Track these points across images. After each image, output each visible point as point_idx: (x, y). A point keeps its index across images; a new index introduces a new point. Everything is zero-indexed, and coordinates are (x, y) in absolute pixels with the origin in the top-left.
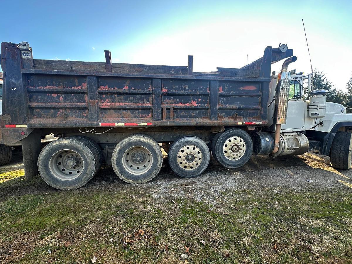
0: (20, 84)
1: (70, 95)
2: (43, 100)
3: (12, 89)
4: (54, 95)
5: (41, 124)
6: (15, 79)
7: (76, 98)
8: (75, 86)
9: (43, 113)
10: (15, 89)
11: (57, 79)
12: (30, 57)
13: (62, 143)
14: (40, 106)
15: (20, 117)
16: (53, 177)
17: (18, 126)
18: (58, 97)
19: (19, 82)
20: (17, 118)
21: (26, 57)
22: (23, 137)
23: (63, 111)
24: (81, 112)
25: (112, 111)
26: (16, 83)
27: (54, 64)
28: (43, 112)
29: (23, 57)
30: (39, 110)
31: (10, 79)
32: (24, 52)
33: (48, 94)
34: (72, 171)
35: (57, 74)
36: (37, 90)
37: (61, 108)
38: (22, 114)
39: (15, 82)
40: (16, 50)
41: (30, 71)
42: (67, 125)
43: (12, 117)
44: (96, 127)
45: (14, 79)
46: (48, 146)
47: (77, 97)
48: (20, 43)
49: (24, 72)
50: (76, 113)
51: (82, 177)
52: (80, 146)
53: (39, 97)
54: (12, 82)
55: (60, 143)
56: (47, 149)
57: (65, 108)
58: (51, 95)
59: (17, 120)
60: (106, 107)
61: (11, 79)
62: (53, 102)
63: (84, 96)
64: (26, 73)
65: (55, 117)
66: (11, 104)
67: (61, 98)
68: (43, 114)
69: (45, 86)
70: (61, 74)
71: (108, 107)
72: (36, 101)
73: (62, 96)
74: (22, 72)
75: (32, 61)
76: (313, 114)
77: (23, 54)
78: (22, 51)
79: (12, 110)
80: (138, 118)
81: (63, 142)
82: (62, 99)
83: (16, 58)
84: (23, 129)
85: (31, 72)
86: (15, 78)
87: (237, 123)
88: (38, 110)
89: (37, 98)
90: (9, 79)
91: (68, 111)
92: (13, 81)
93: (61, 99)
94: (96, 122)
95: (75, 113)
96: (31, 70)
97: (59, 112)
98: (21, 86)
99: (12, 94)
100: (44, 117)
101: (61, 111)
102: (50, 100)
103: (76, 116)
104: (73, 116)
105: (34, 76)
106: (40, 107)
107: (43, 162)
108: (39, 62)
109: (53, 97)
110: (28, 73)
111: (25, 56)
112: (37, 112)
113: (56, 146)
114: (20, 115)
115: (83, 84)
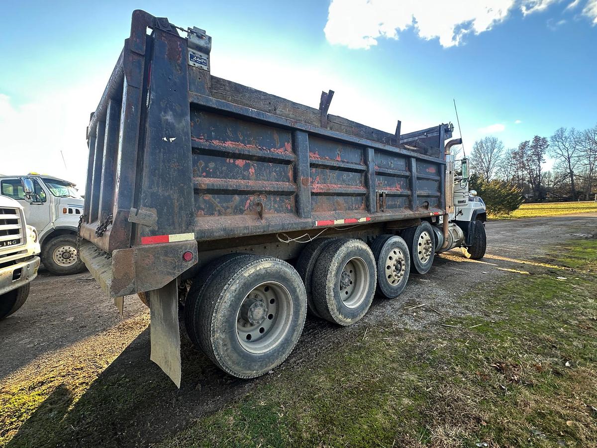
0: (185, 130)
1: (266, 164)
2: (218, 173)
3: (165, 139)
4: (240, 162)
5: (225, 230)
6: (174, 115)
7: (275, 171)
8: (275, 147)
9: (219, 203)
10: (173, 139)
11: (245, 128)
12: (205, 68)
13: (260, 269)
14: (217, 186)
15: (179, 212)
16: (242, 352)
17: (174, 238)
18: (247, 167)
19: (184, 123)
20: (173, 217)
21: (197, 65)
22: (187, 266)
23: (254, 199)
24: (283, 201)
25: (324, 198)
26: (177, 126)
27: (247, 95)
28: (218, 200)
29: (191, 63)
30: (210, 196)
31: (163, 113)
32: (194, 51)
33: (228, 159)
34: (250, 331)
35: (257, 117)
36: (212, 148)
37: (252, 193)
38: (185, 205)
39: (174, 121)
40: (179, 43)
41: (208, 100)
42: (270, 229)
43: (160, 214)
44: (310, 228)
45: (171, 113)
46: (233, 279)
47: (278, 169)
48: (189, 29)
49: (195, 101)
50: (275, 201)
51: (292, 335)
52: (287, 270)
53: (212, 165)
54: (167, 119)
55: (258, 269)
56: (233, 288)
57: (260, 193)
58: (234, 161)
59: (173, 223)
60: (319, 191)
61: (165, 112)
62: (237, 179)
63: (287, 168)
64: (200, 103)
65: (241, 212)
66: (161, 180)
67: (252, 170)
68: (219, 205)
69: (224, 141)
70: (262, 119)
71: (321, 191)
72: (204, 174)
73: (254, 166)
74: (190, 100)
75: (208, 78)
76: (459, 202)
77: (192, 57)
78: (189, 49)
79: (162, 195)
80: (351, 210)
81: (261, 267)
82: (254, 171)
83: (179, 61)
84: (189, 246)
85: (210, 104)
86: (174, 111)
87: (429, 213)
88: (208, 197)
89: (206, 166)
90: (161, 113)
91: (263, 199)
92: (169, 117)
93: (252, 172)
94: (310, 220)
95: (274, 203)
96: (211, 100)
97: (249, 201)
98: (186, 134)
99: (164, 153)
100: (220, 214)
101: (252, 198)
102: (231, 173)
103: (276, 210)
104: (270, 209)
105: (201, 113)
106: (217, 189)
107: (226, 322)
108: (221, 84)
109: (237, 166)
110: (205, 104)
111: (196, 61)
112: (205, 201)
113: (251, 277)
114: (181, 208)
115: (286, 143)
